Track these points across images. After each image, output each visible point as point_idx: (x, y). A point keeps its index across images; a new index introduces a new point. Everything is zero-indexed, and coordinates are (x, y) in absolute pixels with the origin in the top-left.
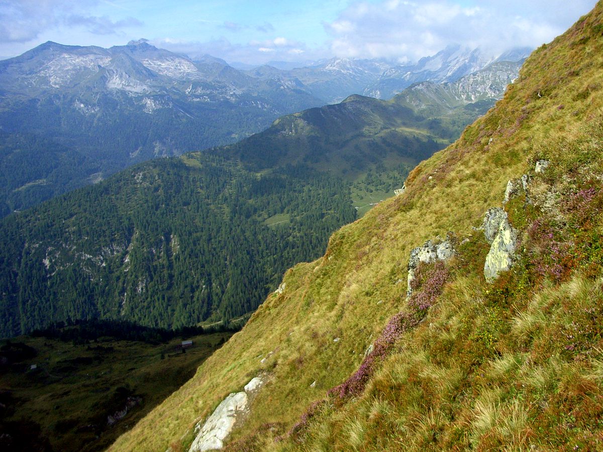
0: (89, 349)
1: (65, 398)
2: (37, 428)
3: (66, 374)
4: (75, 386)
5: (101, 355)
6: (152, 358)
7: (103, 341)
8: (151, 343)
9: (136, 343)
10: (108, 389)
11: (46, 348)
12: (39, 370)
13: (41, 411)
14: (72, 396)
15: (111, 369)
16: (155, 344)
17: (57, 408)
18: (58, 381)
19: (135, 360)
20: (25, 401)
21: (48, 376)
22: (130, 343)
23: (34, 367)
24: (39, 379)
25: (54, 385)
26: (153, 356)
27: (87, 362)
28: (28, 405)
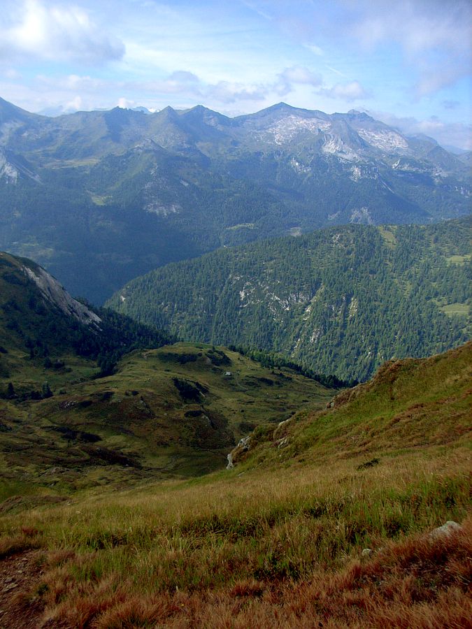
0: (273, 373)
1: (249, 405)
2: (226, 421)
3: (251, 388)
4: (258, 399)
5: (281, 381)
6: (323, 398)
7: (285, 370)
8: (325, 385)
9: (311, 381)
10: (284, 410)
11: (239, 362)
12: (231, 377)
13: (230, 410)
14: (254, 406)
15: (287, 395)
16: (328, 387)
17: (243, 411)
18: (244, 391)
19: (309, 395)
20: (219, 398)
21: (237, 385)
22: (307, 379)
23: (228, 373)
24: (229, 383)
25: (240, 394)
26: (324, 396)
27: (270, 383)
28: (220, 401)
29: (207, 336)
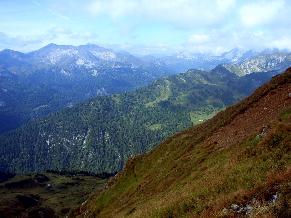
0: (73, 179)
1: (64, 199)
2: (53, 211)
3: (63, 189)
4: (68, 194)
5: (78, 182)
6: (101, 184)
7: (79, 176)
8: (101, 178)
9: (94, 178)
10: (83, 196)
11: (53, 178)
12: (51, 187)
13: (54, 204)
14: (67, 198)
15: (83, 188)
16: (103, 178)
17: (61, 203)
18: (60, 192)
19: (94, 185)
20: (46, 200)
21: (55, 190)
22: (92, 177)
23: (49, 185)
24: (51, 191)
25: (57, 194)
26: (102, 183)
27: (72, 184)
28: (47, 201)
29: (32, 168)
